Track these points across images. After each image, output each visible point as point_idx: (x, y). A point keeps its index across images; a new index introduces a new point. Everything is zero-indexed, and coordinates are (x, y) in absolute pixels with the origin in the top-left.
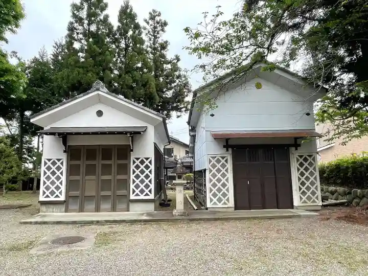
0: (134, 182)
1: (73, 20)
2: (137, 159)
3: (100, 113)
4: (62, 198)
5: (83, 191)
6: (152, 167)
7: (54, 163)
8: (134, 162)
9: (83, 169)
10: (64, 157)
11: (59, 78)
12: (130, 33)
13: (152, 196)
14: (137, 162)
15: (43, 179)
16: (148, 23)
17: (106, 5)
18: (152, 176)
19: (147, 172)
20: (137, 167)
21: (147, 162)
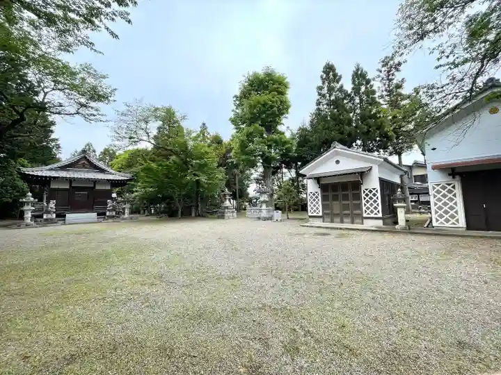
0: (365, 205)
1: (319, 97)
2: (367, 190)
3: (338, 162)
4: (321, 214)
5: (332, 210)
6: (379, 195)
7: (314, 195)
8: (364, 192)
9: (330, 197)
10: (319, 191)
11: (314, 139)
12: (363, 88)
13: (380, 215)
14: (367, 192)
15: (309, 203)
16: (381, 72)
17: (340, 77)
18: (379, 201)
19: (375, 198)
20: (367, 195)
21: (374, 191)
